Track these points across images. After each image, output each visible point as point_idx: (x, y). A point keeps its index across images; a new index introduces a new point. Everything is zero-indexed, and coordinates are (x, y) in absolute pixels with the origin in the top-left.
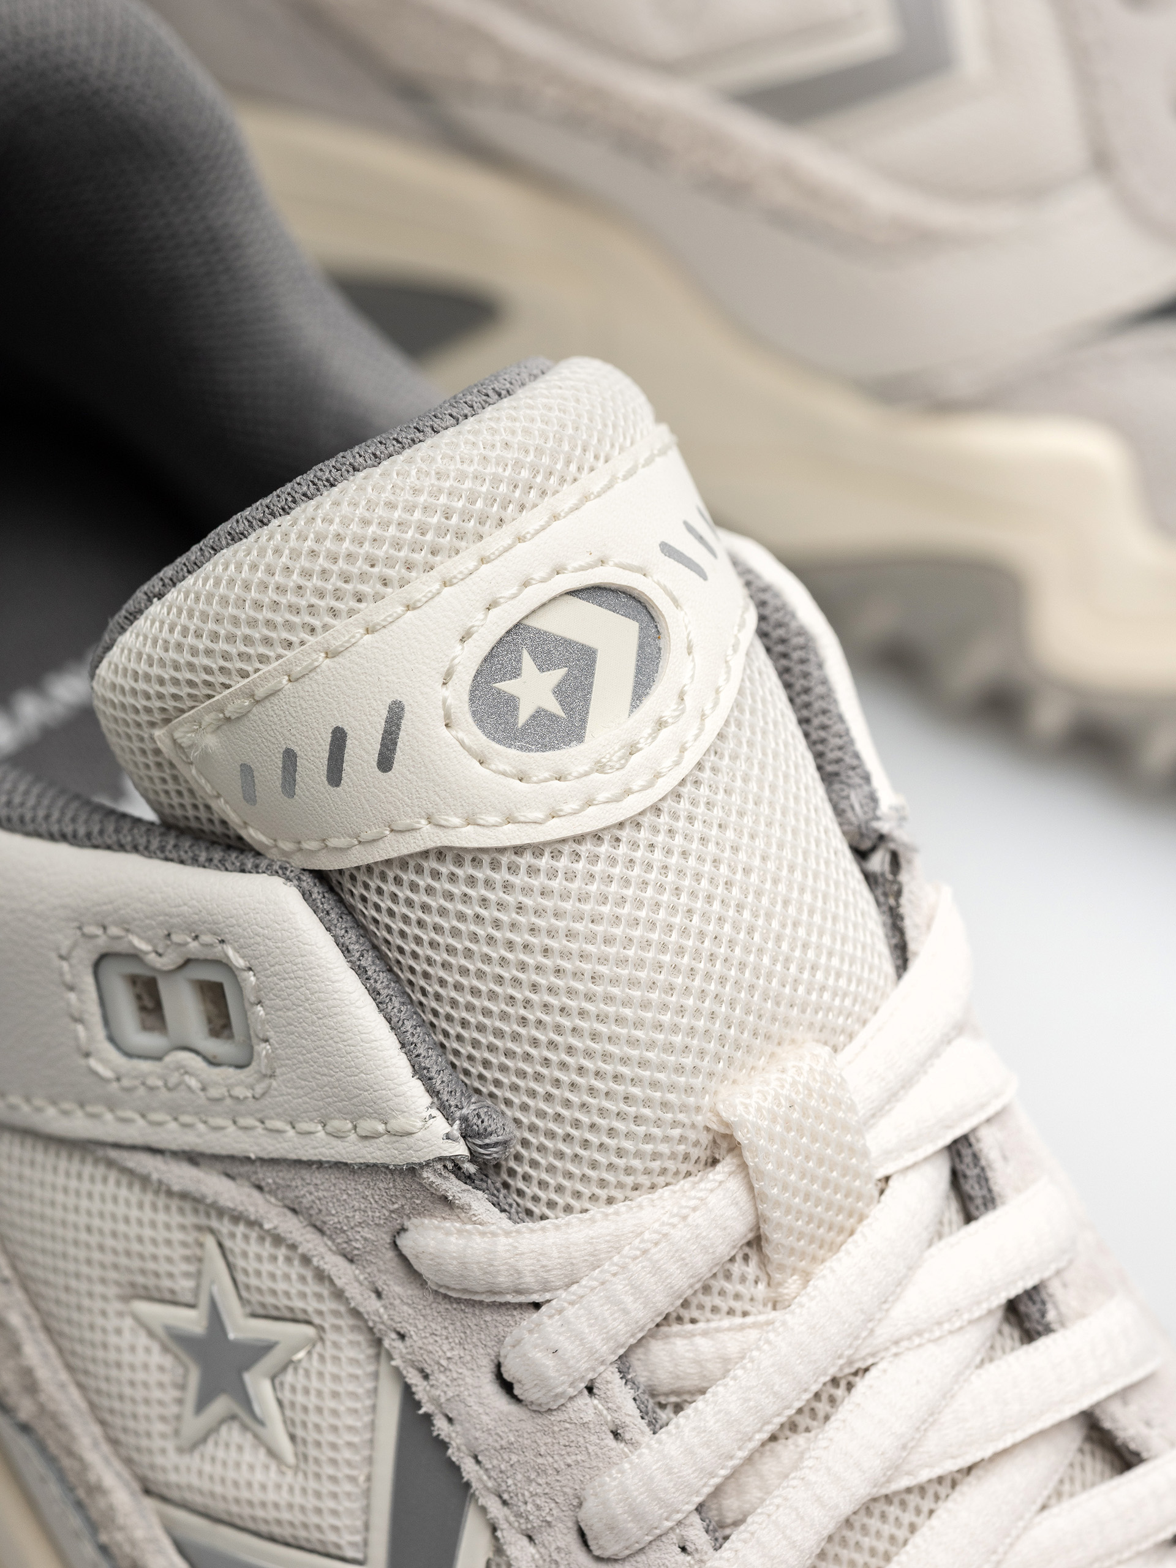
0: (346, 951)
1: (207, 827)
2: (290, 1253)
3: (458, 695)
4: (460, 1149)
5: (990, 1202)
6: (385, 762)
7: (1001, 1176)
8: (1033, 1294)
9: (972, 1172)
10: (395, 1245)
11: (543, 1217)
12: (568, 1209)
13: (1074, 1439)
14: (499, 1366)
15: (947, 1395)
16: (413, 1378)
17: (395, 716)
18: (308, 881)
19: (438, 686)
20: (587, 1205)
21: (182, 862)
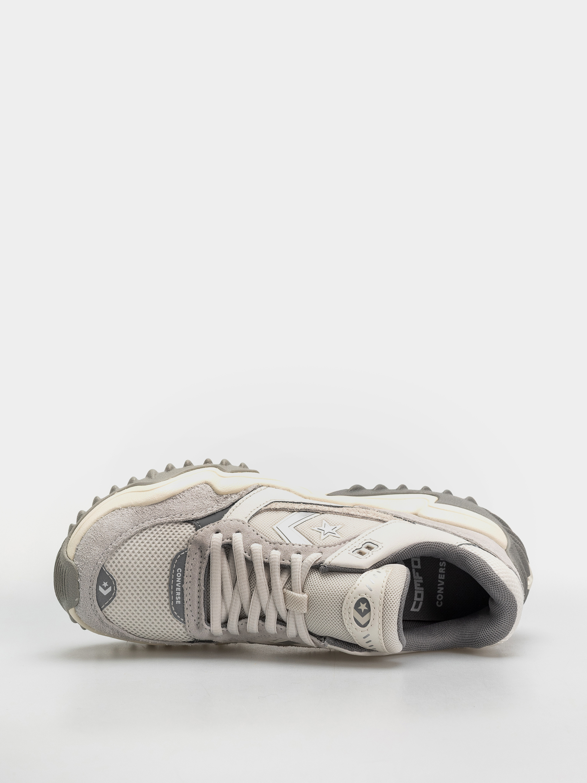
3: (368, 598)
12: (309, 571)
18: (365, 571)
19: (371, 596)
20: (308, 573)
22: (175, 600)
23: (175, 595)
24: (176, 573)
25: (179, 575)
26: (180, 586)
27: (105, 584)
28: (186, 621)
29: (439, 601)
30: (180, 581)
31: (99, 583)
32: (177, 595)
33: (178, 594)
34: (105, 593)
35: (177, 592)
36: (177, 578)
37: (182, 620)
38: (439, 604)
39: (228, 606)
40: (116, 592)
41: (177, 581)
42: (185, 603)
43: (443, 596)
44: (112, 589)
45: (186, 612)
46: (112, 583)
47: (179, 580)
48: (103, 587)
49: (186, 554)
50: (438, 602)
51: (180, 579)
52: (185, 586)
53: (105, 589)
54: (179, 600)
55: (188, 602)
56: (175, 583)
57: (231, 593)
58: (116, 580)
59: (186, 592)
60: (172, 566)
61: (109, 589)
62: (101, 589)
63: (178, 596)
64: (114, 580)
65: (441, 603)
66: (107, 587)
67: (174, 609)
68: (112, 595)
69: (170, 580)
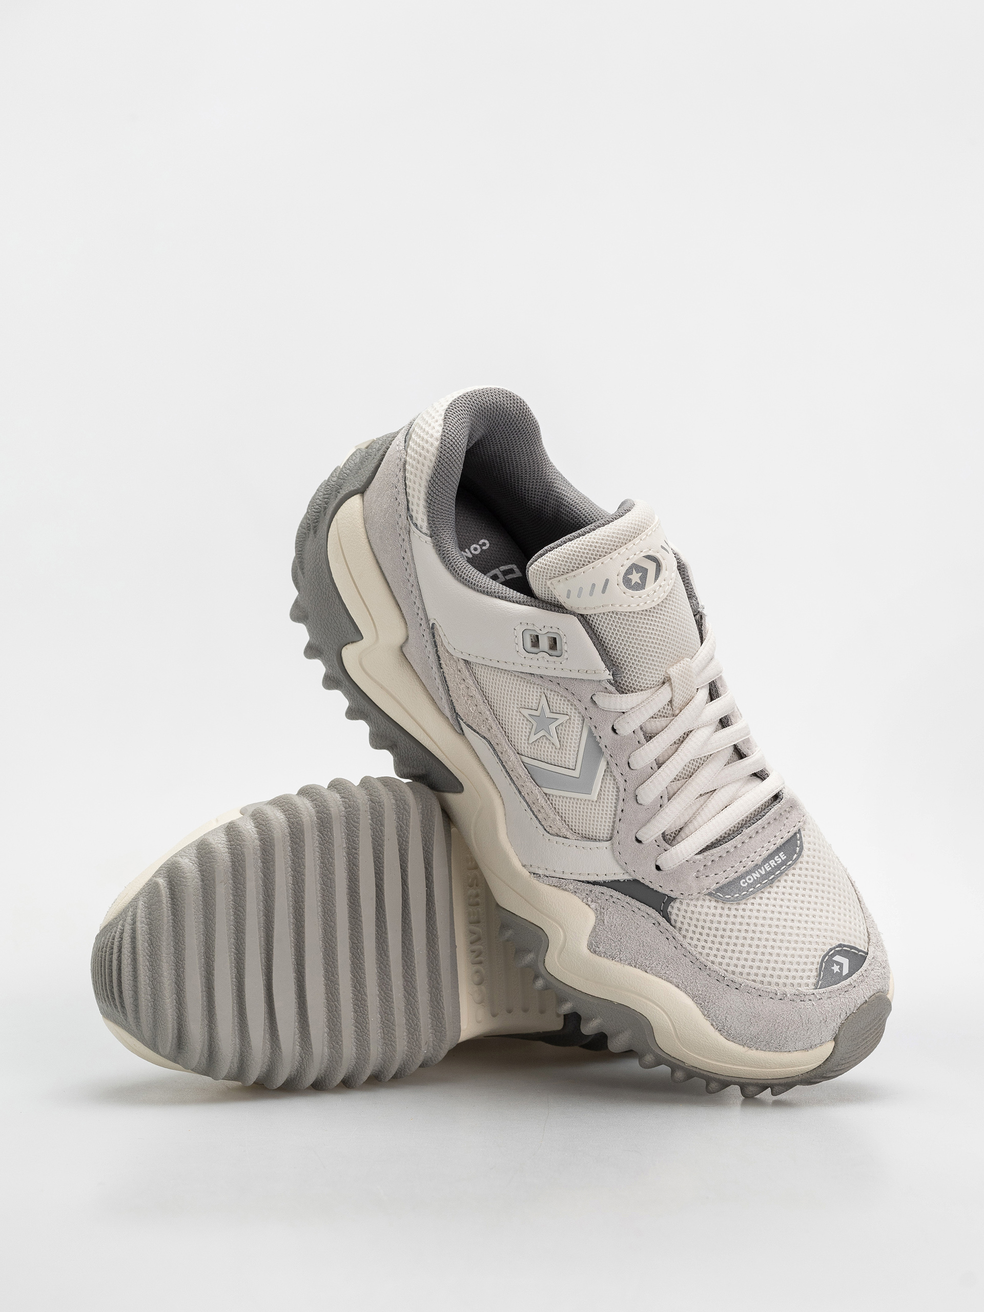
0: (588, 633)
1: (553, 602)
2: (565, 699)
3: (621, 578)
4: (611, 677)
5: (718, 696)
6: (604, 592)
7: (721, 690)
8: (725, 717)
9: (714, 689)
10: (592, 698)
11: (626, 693)
12: (632, 692)
13: (732, 749)
14: (613, 726)
15: (709, 739)
16: (593, 728)
17: (607, 581)
18: (580, 617)
19: (616, 576)
20: (637, 691)
21: (547, 610)
22: (784, 863)
23: (778, 867)
24: (750, 886)
25: (750, 879)
26: (762, 868)
27: (836, 968)
28: (796, 829)
29: (481, 548)
30: (756, 872)
31: (840, 978)
32: (776, 865)
33: (772, 863)
34: (845, 962)
35: (772, 867)
36: (756, 878)
37: (798, 835)
38: (484, 544)
39: (737, 785)
40: (835, 948)
41: (759, 876)
42: (778, 845)
43: (470, 546)
44: (833, 955)
45: (787, 836)
46: (827, 960)
47: (756, 875)
48: (841, 968)
49: (718, 890)
50: (484, 548)
51: (753, 874)
52: (758, 860)
53: (841, 965)
54: (780, 857)
55: (774, 842)
56: (763, 877)
57: (722, 790)
58: (820, 958)
59: (765, 854)
60: (744, 897)
61: (837, 958)
62: (846, 971)
63: (776, 862)
64: (822, 960)
65: (481, 542)
66: (838, 963)
67: (796, 855)
68: (844, 950)
69: (765, 886)
